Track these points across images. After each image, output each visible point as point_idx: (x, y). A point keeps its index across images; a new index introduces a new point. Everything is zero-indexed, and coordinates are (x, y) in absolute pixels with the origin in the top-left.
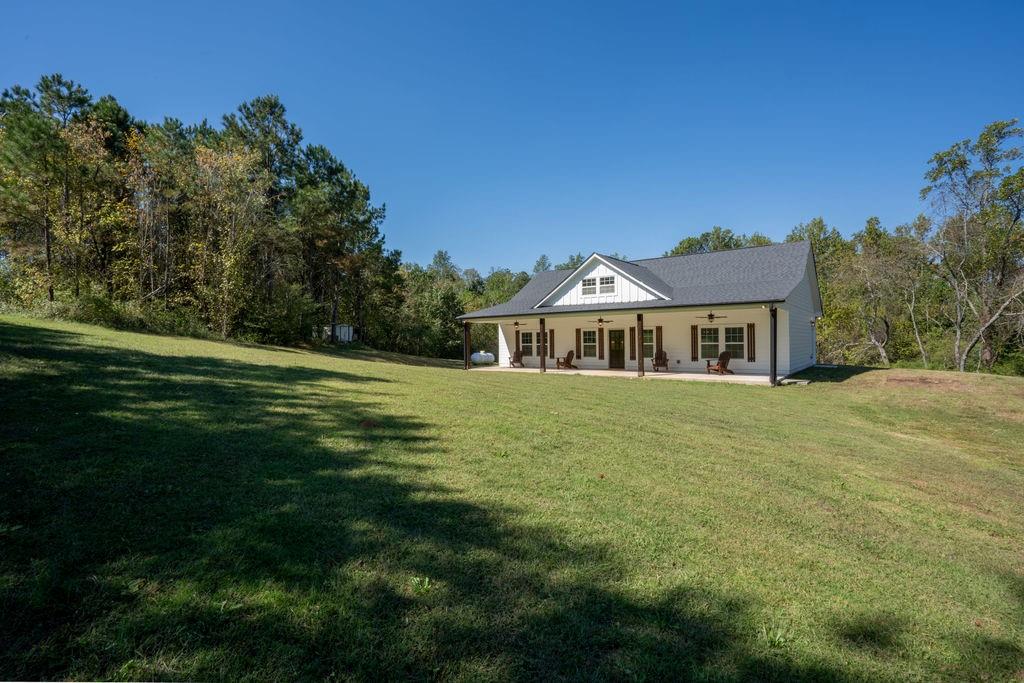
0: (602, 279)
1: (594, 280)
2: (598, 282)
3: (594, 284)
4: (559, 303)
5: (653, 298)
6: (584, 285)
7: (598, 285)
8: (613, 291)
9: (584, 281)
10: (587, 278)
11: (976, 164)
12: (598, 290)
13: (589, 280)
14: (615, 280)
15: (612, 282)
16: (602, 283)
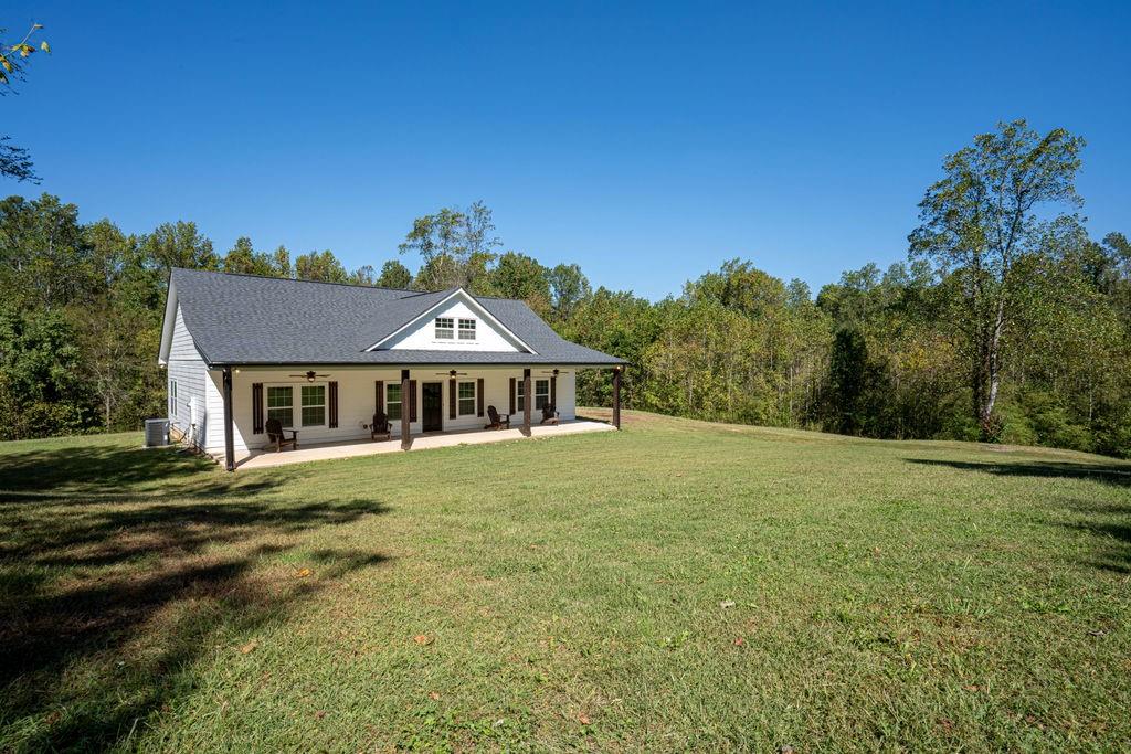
0: (461, 321)
1: (451, 321)
2: (456, 324)
3: (451, 326)
4: (399, 346)
5: (515, 350)
6: (438, 325)
7: (456, 328)
8: (474, 338)
9: (438, 320)
10: (441, 316)
11: (435, 239)
12: (456, 334)
13: (444, 320)
14: (477, 325)
15: (473, 327)
16: (461, 326)
